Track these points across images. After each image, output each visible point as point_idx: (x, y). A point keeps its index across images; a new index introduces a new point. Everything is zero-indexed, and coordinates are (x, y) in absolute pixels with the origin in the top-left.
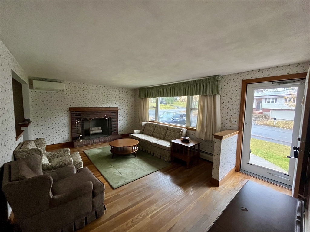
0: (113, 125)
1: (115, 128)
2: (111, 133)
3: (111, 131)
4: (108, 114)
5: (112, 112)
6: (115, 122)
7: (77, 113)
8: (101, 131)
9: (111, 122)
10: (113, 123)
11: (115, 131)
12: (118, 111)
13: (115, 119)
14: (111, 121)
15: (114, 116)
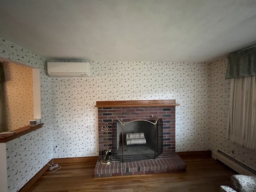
0: (165, 134)
1: (169, 139)
2: (162, 148)
3: (162, 146)
4: (157, 113)
5: (164, 110)
6: (169, 128)
7: (106, 111)
8: (144, 141)
9: (162, 128)
10: (165, 131)
11: (170, 145)
12: (175, 107)
13: (169, 122)
14: (162, 125)
15: (166, 116)
